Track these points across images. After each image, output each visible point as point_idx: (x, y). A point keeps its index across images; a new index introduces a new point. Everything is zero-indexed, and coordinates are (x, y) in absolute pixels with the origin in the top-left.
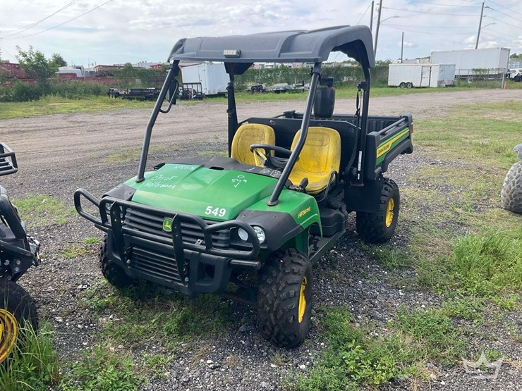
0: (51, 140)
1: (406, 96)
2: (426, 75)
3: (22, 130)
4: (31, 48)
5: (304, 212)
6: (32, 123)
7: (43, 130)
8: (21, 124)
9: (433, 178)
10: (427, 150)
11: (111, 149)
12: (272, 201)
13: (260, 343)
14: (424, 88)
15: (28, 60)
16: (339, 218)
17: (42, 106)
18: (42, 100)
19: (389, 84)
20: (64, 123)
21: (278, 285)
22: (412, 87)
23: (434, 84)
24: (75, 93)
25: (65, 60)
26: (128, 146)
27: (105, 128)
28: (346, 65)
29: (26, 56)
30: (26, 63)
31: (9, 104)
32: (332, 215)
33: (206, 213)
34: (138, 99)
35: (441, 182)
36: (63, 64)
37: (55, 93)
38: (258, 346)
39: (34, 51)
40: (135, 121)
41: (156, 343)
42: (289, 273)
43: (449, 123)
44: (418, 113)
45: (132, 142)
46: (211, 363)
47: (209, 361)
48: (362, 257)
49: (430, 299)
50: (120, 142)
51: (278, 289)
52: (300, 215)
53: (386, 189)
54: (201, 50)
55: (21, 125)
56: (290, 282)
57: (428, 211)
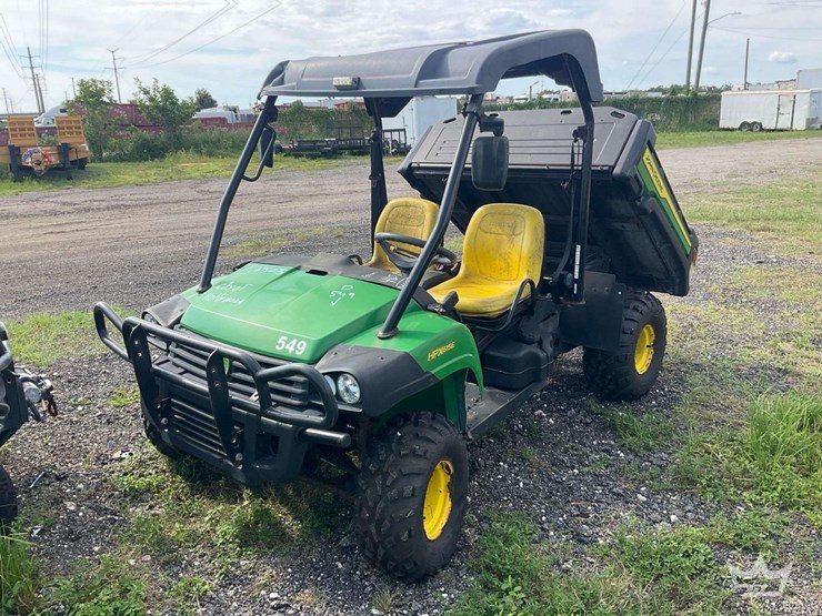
0: (164, 219)
1: (746, 144)
2: (787, 110)
3: (129, 203)
4: (156, 80)
5: (441, 351)
6: (143, 194)
7: (157, 204)
8: (127, 195)
9: (754, 287)
10: (757, 237)
11: (243, 233)
12: (386, 331)
13: (368, 569)
14: (781, 130)
15: (152, 100)
16: (535, 359)
17: (166, 168)
18: (169, 159)
19: (721, 126)
20: (192, 194)
21: (386, 475)
22: (762, 130)
23: (800, 125)
24: (218, 148)
25: (214, 97)
26: (270, 230)
27: (246, 201)
28: (654, 95)
29: (148, 93)
30: (148, 103)
31: (122, 165)
32: (521, 354)
33: (277, 347)
34: (308, 156)
35: (765, 295)
36: (212, 104)
37: (187, 149)
38: (362, 573)
39: (160, 85)
40: (293, 191)
41: (202, 556)
42: (406, 455)
43: (811, 190)
44: (759, 174)
45: (277, 224)
46: (276, 599)
47: (273, 595)
48: (587, 424)
49: (689, 508)
50: (260, 224)
51: (384, 483)
52: (432, 356)
53: (635, 309)
54: (305, 79)
55: (127, 197)
56: (406, 470)
57: (729, 346)
